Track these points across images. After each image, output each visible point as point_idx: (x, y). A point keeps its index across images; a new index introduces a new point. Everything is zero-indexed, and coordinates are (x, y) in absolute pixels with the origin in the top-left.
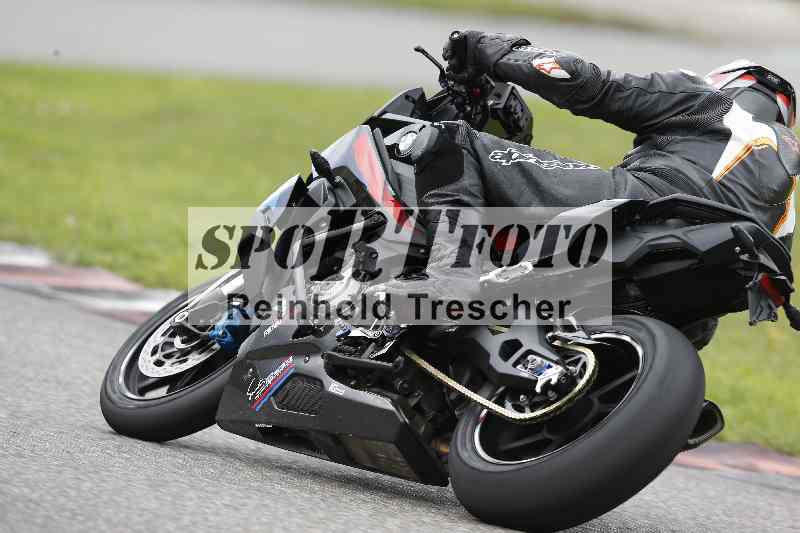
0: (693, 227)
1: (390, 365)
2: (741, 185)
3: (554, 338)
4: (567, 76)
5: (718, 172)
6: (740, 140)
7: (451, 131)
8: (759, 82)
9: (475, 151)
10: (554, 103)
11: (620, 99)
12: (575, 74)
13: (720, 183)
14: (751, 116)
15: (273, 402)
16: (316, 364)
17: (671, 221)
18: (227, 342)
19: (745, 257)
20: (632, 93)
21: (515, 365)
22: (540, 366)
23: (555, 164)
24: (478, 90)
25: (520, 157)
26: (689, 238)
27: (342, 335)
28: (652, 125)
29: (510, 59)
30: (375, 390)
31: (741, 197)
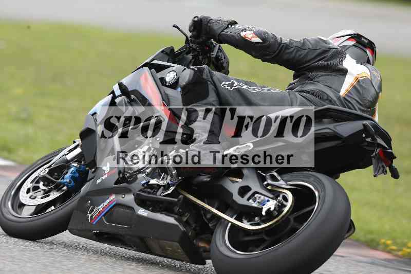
0: (338, 124)
1: (176, 200)
2: (353, 98)
3: (268, 184)
4: (260, 41)
5: (343, 92)
6: (352, 74)
7: (201, 71)
8: (357, 42)
9: (214, 82)
10: (252, 56)
11: (288, 53)
12: (264, 40)
13: (344, 98)
14: (355, 61)
15: (104, 220)
16: (129, 199)
17: (325, 120)
18: (72, 186)
19: (369, 140)
20: (294, 49)
21: (248, 200)
22: (263, 200)
23: (258, 89)
24: (208, 48)
25: (238, 85)
26: (336, 129)
27: (145, 184)
28: (304, 67)
29: (228, 32)
30: (164, 213)
31: (355, 106)
